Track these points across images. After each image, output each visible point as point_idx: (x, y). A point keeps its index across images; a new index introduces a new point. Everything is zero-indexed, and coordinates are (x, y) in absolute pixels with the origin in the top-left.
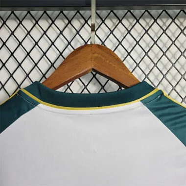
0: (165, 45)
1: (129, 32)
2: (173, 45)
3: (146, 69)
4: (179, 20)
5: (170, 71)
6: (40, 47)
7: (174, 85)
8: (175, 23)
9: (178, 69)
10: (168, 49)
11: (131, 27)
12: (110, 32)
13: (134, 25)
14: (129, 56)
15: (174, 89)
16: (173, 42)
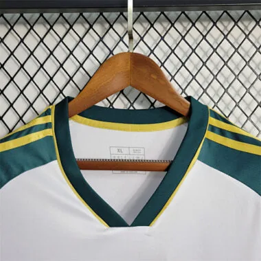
0: (226, 53)
1: (183, 38)
2: (236, 53)
3: (204, 82)
4: (243, 23)
5: (232, 85)
6: (75, 58)
7: (237, 101)
8: (238, 26)
9: (243, 82)
10: (230, 58)
11: (185, 32)
12: (160, 38)
13: (189, 30)
14: (183, 67)
15: (237, 105)
16: (236, 50)
